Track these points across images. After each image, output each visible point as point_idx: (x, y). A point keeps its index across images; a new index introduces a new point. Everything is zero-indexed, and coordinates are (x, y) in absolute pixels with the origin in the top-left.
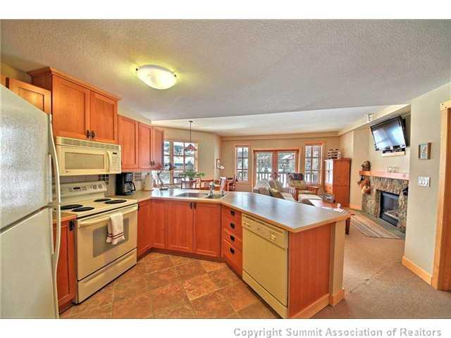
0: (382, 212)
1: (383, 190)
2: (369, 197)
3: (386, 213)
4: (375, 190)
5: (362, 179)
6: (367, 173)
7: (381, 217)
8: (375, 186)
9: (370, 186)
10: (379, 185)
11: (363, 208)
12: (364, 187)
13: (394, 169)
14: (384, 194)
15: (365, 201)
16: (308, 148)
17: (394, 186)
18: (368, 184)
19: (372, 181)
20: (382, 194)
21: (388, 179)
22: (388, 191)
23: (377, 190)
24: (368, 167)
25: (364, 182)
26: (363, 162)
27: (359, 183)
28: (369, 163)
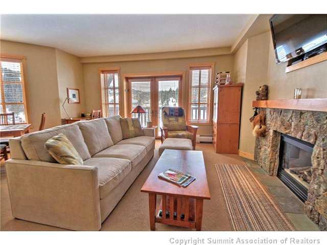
0: (281, 168)
1: (284, 132)
2: (263, 141)
3: (288, 171)
4: (271, 132)
5: (256, 114)
6: (263, 104)
7: (278, 176)
8: (273, 125)
9: (265, 124)
10: (279, 123)
11: (256, 158)
12: (257, 127)
13: (305, 94)
14: (286, 139)
15: (258, 148)
16: (195, 73)
17: (305, 125)
18: (263, 121)
19: (268, 117)
20: (282, 138)
21: (294, 111)
22: (293, 135)
23: (275, 132)
24: (264, 94)
25: (258, 118)
26: (259, 87)
27: (251, 120)
28: (266, 88)
